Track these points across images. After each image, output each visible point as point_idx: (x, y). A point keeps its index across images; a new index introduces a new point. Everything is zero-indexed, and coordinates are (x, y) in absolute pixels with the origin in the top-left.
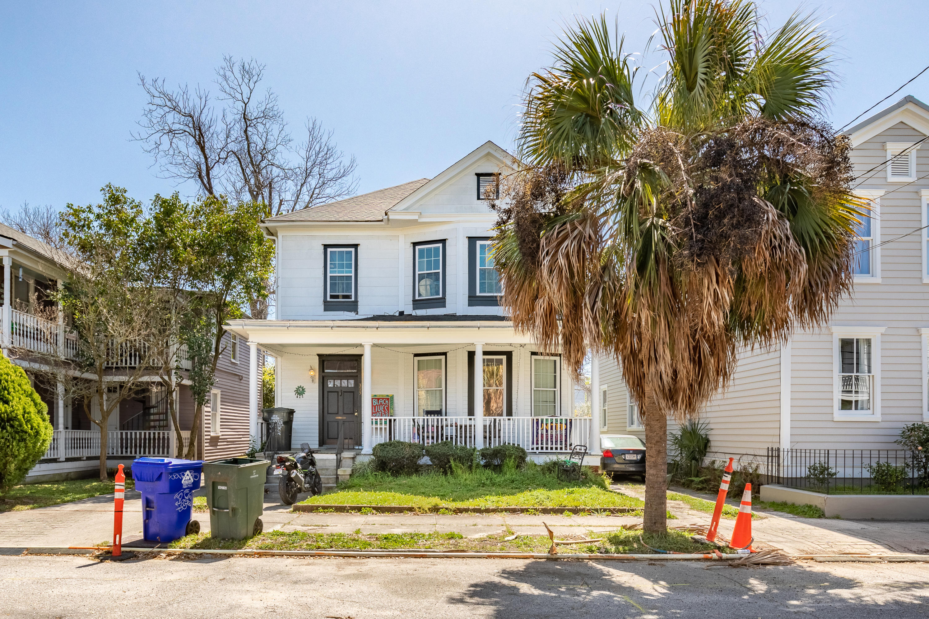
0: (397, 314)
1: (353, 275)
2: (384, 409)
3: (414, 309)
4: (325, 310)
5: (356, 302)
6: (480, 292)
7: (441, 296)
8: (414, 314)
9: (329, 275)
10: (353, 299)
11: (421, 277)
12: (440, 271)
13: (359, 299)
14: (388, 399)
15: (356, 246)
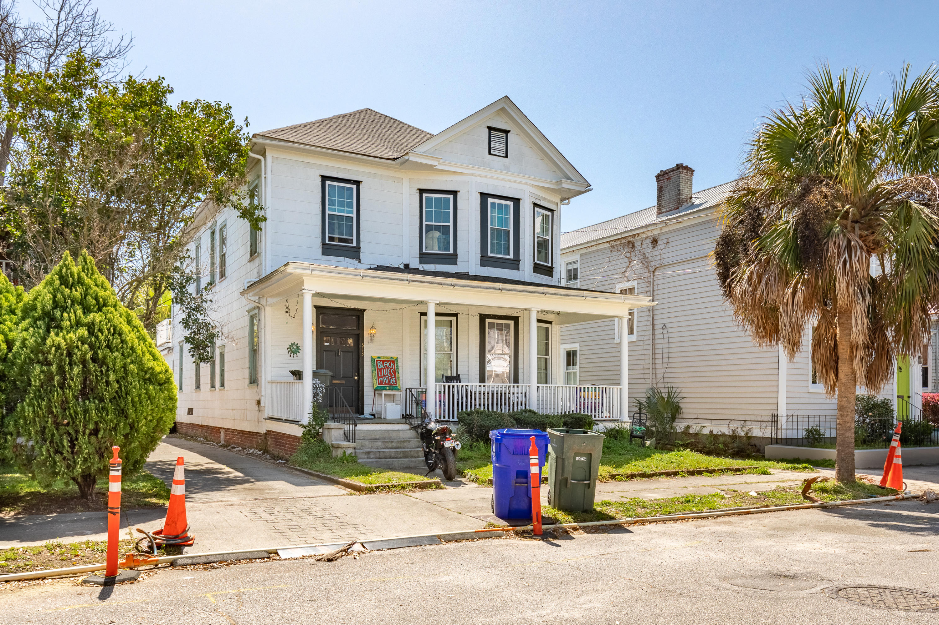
0: (402, 267)
1: (354, 216)
2: (390, 373)
3: (421, 263)
4: (323, 254)
5: (358, 248)
6: (491, 253)
7: (451, 252)
8: (421, 268)
9: (327, 212)
10: (355, 244)
11: (429, 228)
12: (451, 224)
13: (361, 245)
14: (393, 362)
15: (357, 183)
